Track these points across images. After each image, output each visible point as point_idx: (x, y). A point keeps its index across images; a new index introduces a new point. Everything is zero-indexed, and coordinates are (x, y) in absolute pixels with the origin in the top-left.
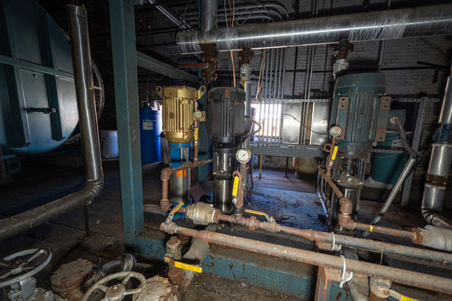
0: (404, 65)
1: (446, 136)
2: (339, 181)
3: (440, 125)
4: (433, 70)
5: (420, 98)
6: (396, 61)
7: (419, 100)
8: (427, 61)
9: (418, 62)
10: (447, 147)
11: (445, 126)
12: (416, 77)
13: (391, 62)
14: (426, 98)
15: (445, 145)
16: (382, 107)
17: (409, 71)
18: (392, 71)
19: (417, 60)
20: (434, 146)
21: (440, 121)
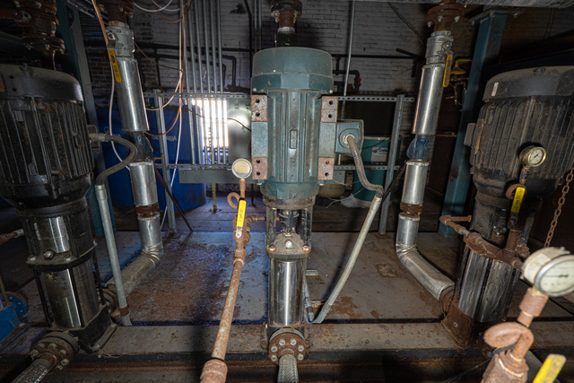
0: (384, 53)
1: (421, 151)
2: (272, 250)
3: (414, 135)
4: (411, 61)
5: (396, 96)
6: (375, 46)
7: (395, 99)
8: (406, 49)
9: (398, 50)
10: (422, 166)
11: (419, 137)
12: (395, 68)
13: (371, 48)
14: (402, 96)
15: (420, 164)
16: (324, 118)
17: (389, 60)
18: (371, 59)
19: (396, 48)
20: (408, 164)
21: (414, 130)
